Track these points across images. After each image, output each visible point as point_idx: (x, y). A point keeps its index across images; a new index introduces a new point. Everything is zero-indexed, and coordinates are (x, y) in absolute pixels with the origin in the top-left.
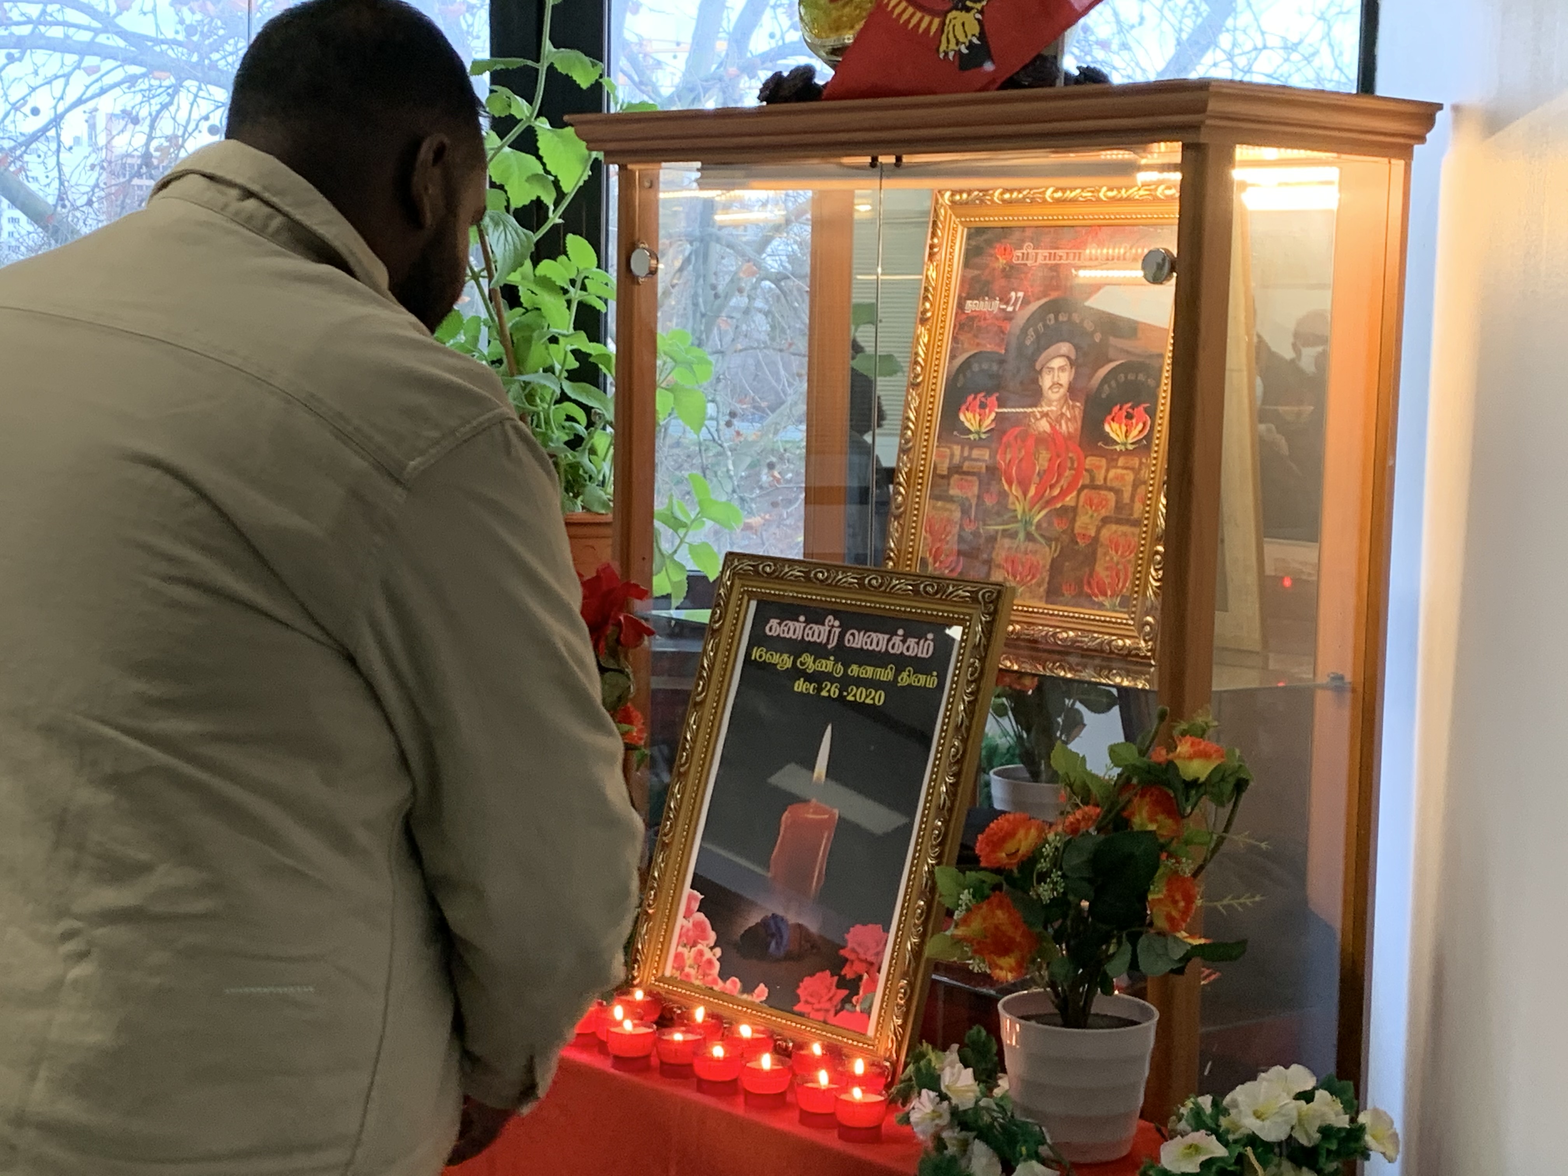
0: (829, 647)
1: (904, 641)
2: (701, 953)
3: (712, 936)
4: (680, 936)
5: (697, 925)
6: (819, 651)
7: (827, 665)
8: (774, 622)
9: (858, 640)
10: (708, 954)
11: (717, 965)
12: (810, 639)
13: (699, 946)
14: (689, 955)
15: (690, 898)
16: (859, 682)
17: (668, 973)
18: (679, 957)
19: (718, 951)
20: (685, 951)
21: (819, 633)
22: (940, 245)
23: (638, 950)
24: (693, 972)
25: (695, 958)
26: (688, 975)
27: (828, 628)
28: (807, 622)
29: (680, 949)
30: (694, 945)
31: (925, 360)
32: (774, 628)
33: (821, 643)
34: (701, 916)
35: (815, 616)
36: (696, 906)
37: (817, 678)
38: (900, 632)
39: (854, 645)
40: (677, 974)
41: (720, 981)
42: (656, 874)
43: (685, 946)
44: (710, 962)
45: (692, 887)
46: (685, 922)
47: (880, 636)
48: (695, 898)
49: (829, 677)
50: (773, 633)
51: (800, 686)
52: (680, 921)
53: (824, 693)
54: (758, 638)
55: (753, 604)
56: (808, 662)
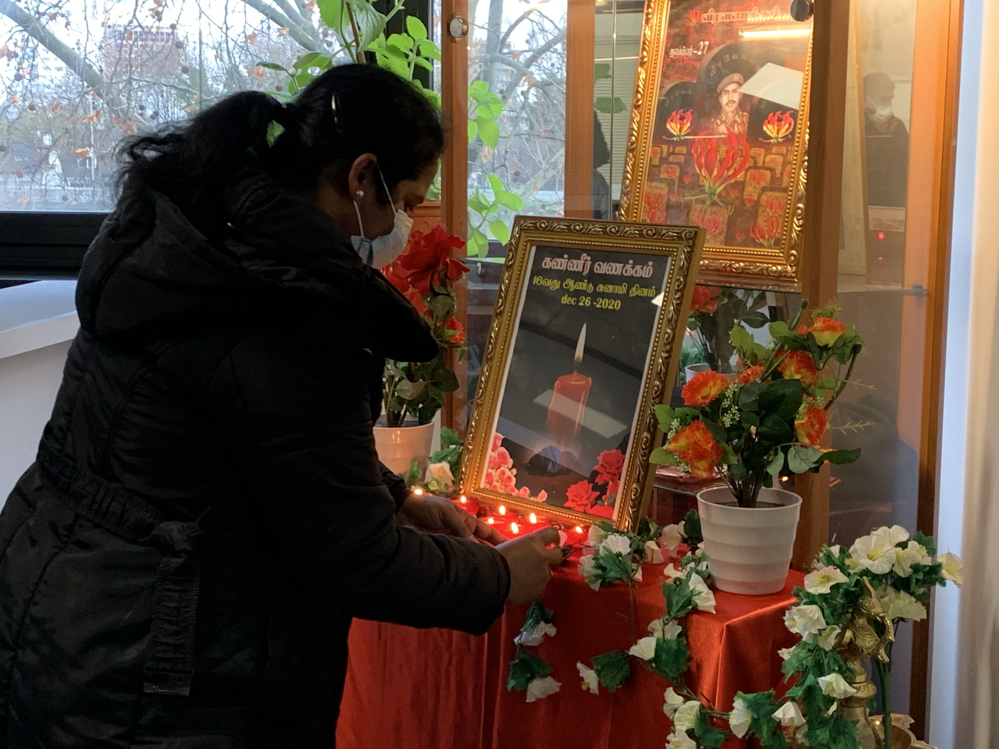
0: (584, 274)
1: (633, 268)
2: (503, 473)
3: (511, 462)
4: (490, 463)
5: (501, 455)
6: (577, 276)
7: (583, 286)
8: (547, 260)
9: (603, 268)
10: (508, 473)
11: (514, 480)
12: (572, 269)
13: (502, 468)
14: (496, 474)
15: (496, 438)
16: (603, 295)
17: (482, 486)
18: (489, 475)
19: (514, 471)
20: (493, 472)
21: (577, 265)
22: (653, 13)
23: (462, 472)
24: (498, 484)
25: (500, 476)
26: (495, 487)
27: (583, 262)
28: (569, 259)
29: (490, 471)
30: (499, 468)
31: (643, 90)
32: (548, 263)
33: (578, 272)
34: (503, 449)
35: (574, 254)
36: (499, 443)
37: (577, 294)
38: (631, 262)
39: (600, 272)
40: (488, 486)
41: (516, 490)
42: (473, 424)
43: (493, 468)
44: (509, 478)
45: (497, 431)
46: (492, 453)
47: (618, 265)
48: (499, 438)
49: (585, 293)
50: (547, 267)
51: (566, 300)
52: (489, 453)
53: (581, 304)
54: (537, 271)
55: (534, 249)
56: (571, 284)
